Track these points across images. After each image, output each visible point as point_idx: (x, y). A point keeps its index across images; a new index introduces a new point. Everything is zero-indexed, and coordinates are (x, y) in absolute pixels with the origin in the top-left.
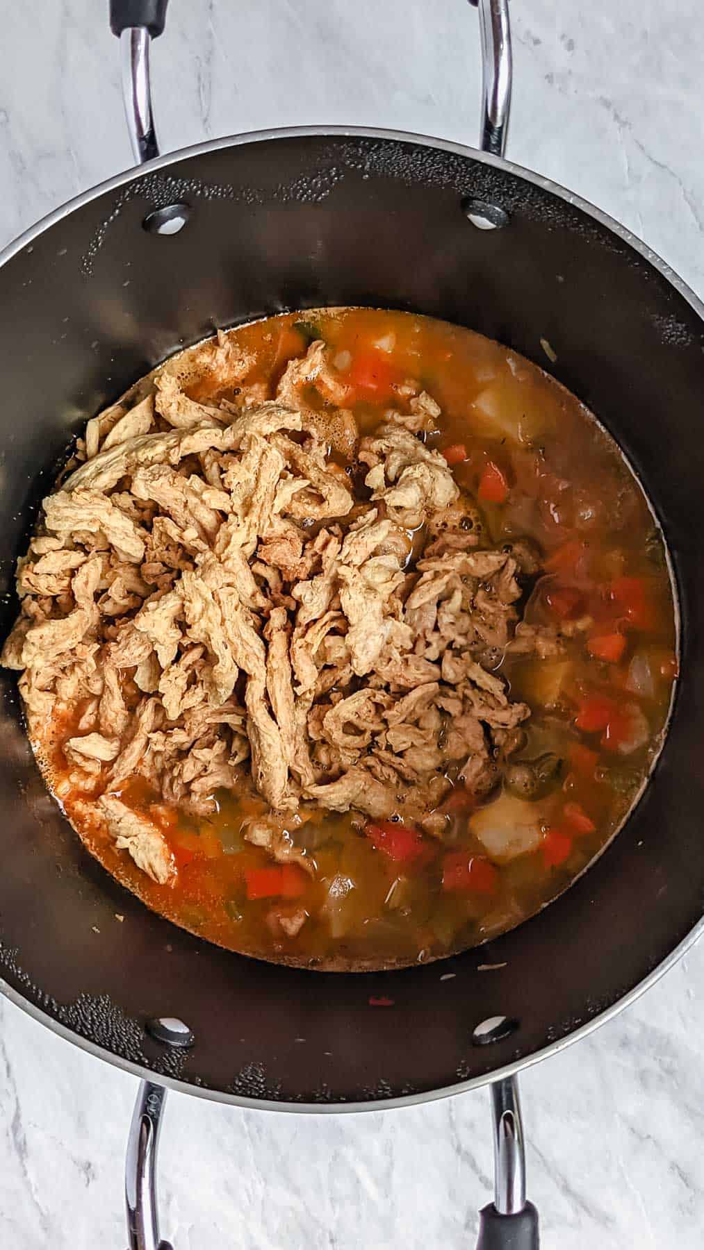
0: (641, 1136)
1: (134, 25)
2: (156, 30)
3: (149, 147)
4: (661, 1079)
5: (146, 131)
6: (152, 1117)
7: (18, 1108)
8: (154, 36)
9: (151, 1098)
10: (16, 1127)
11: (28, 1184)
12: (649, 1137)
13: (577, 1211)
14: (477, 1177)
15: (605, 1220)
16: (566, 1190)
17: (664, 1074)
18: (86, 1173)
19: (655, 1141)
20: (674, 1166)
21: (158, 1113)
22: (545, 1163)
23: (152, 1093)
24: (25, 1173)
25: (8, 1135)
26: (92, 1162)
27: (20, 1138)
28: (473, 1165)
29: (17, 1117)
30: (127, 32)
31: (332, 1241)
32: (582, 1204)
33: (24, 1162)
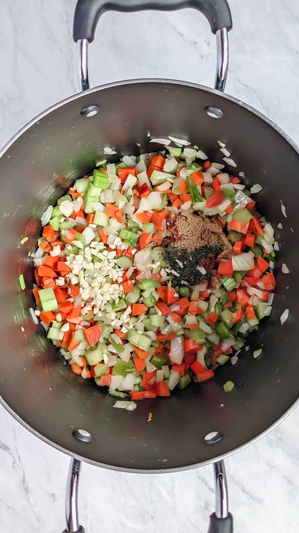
0: (271, 466)
1: (82, 38)
2: (90, 40)
3: (86, 85)
4: (277, 443)
5: (85, 78)
6: (76, 473)
7: (24, 473)
8: (90, 43)
9: (76, 465)
10: (24, 481)
11: (30, 503)
12: (274, 466)
13: (248, 499)
14: (208, 489)
15: (260, 501)
16: (244, 490)
17: (278, 441)
18: (53, 498)
19: (277, 468)
20: (285, 477)
21: (79, 471)
22: (234, 480)
23: (76, 463)
24: (29, 500)
25: (21, 484)
26: (55, 494)
27: (26, 486)
28: (206, 484)
29: (24, 477)
30: (79, 41)
31: (152, 518)
32: (251, 496)
33: (28, 495)
